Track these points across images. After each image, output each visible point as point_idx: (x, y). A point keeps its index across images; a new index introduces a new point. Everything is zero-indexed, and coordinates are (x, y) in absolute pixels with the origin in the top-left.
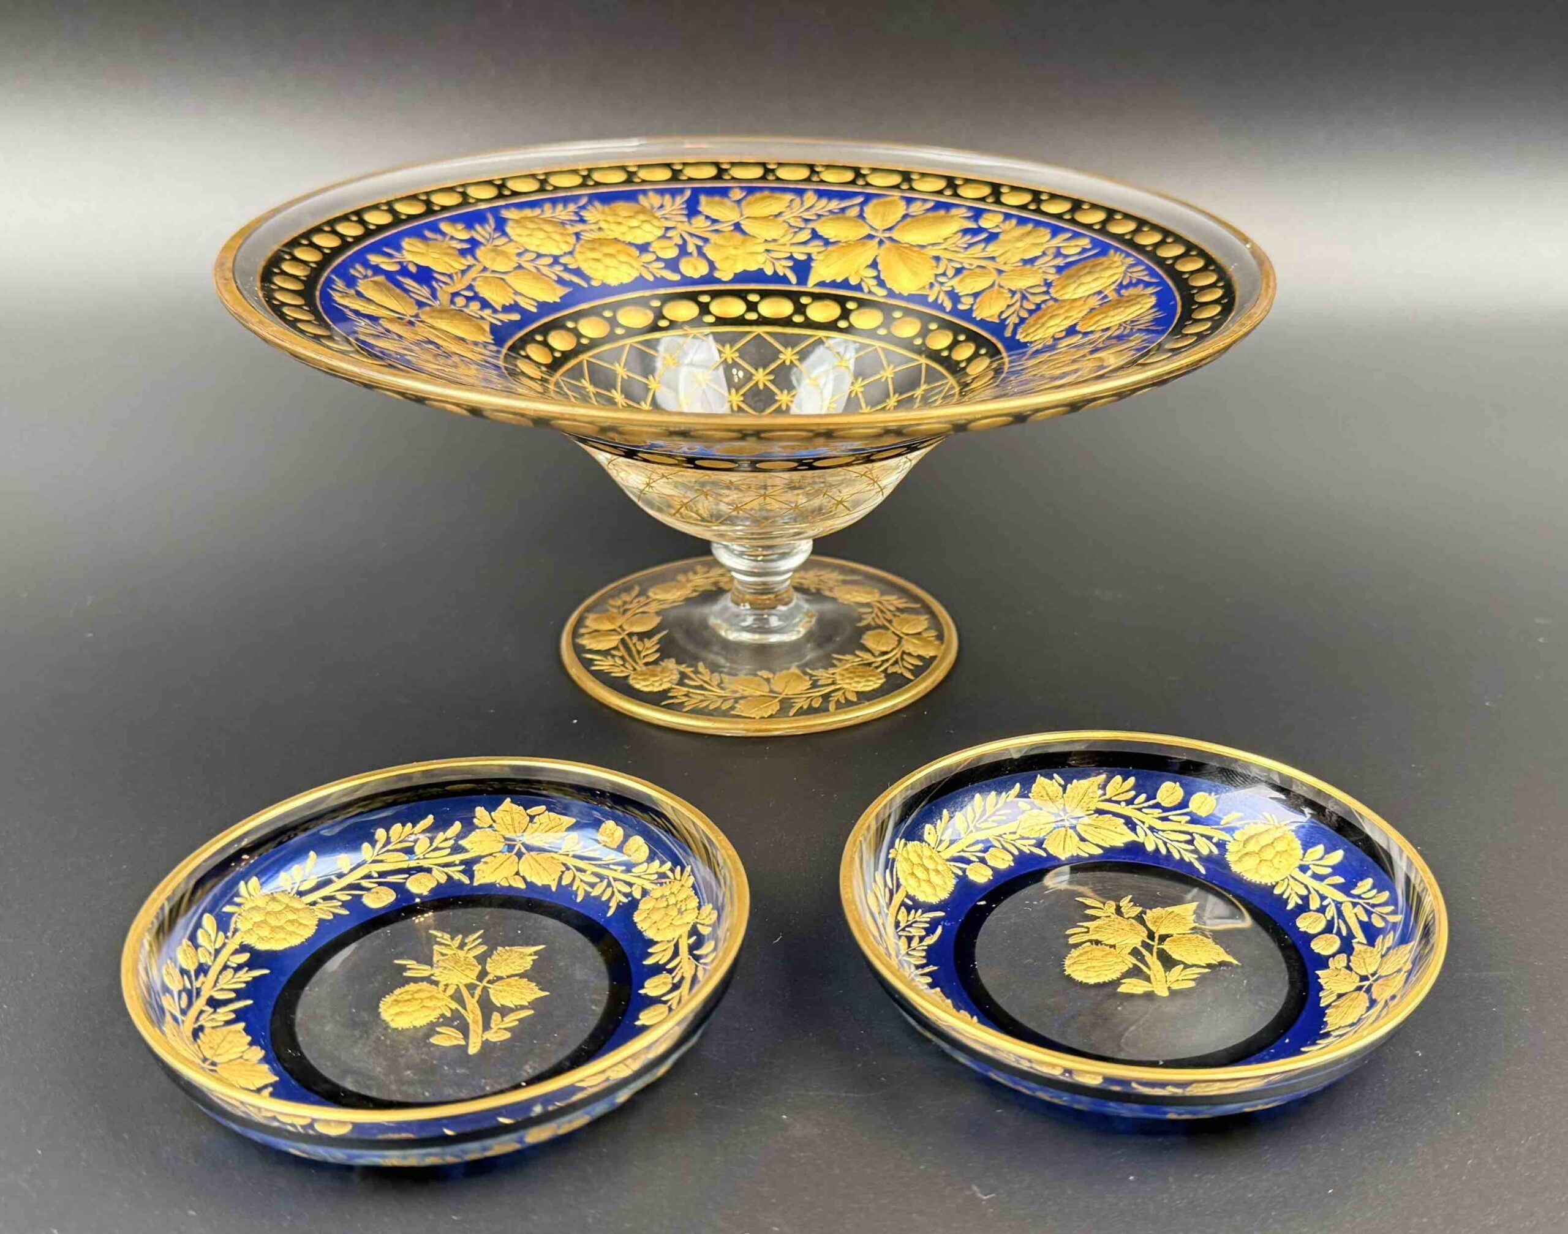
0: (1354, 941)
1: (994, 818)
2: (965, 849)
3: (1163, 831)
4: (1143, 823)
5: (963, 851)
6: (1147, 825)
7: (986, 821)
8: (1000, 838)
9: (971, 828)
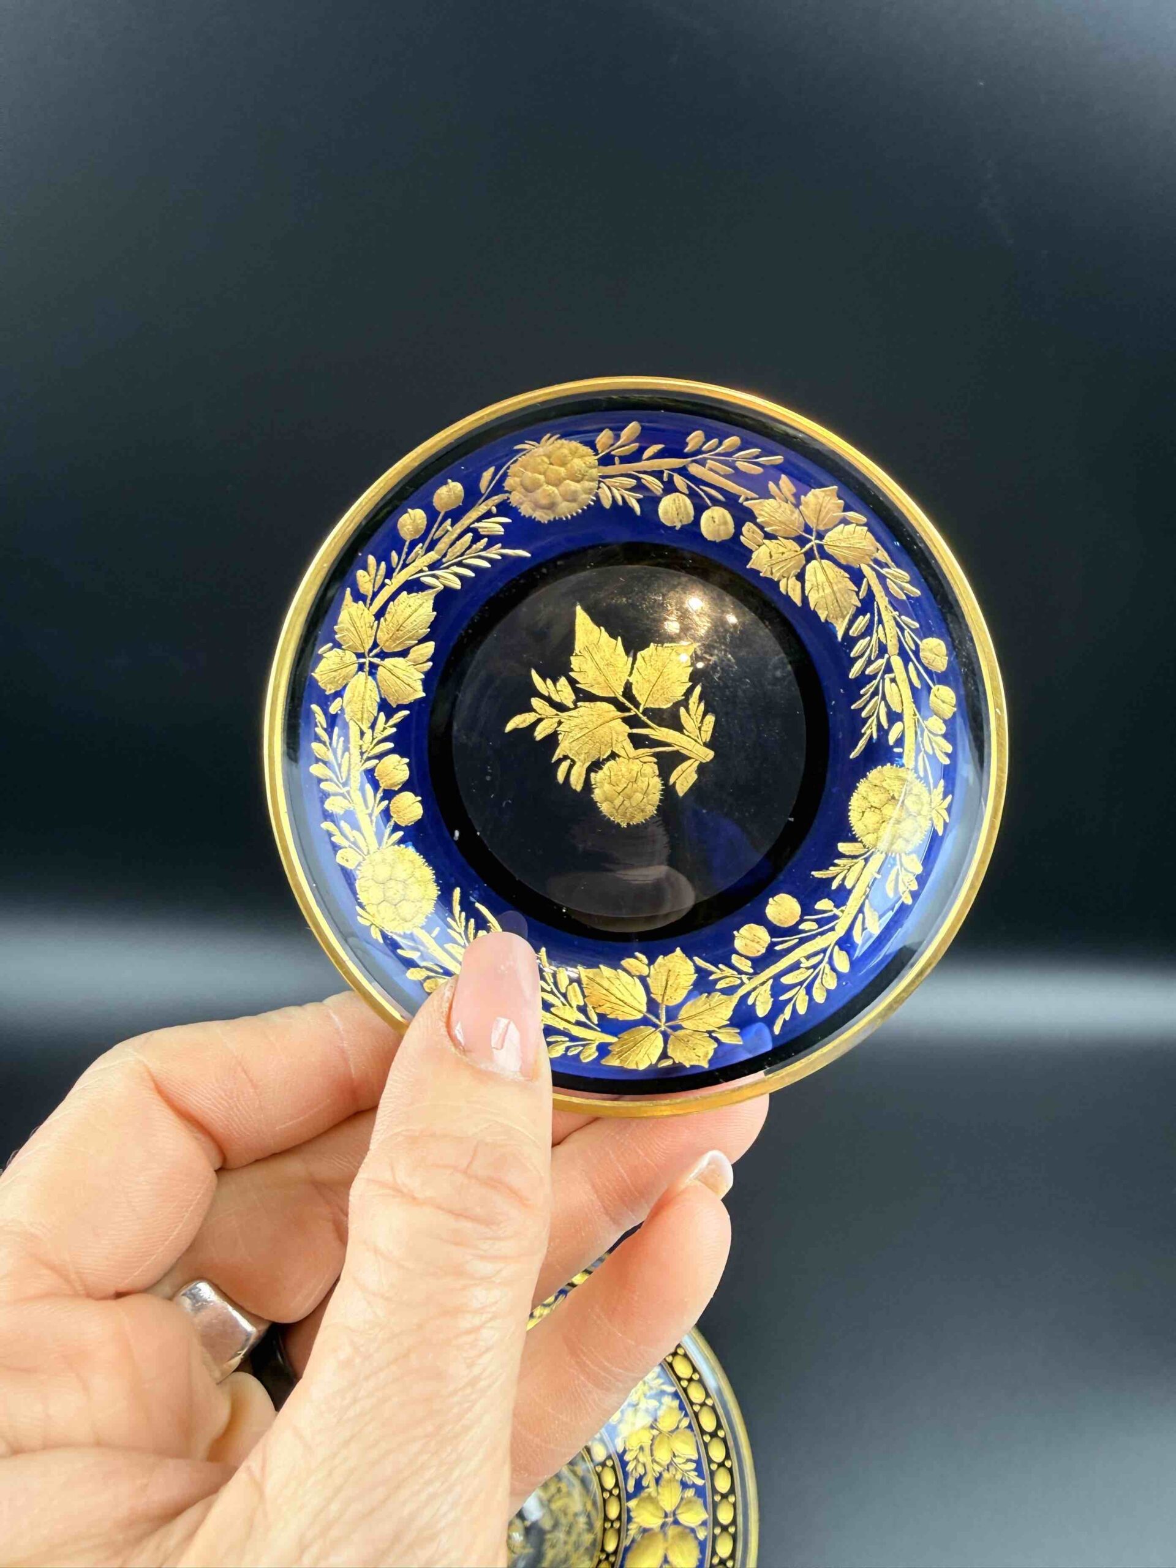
0: (741, 501)
1: (339, 752)
2: (369, 811)
3: (445, 556)
4: (421, 571)
5: (370, 815)
6: (426, 569)
7: (340, 766)
8: (365, 756)
9: (344, 790)
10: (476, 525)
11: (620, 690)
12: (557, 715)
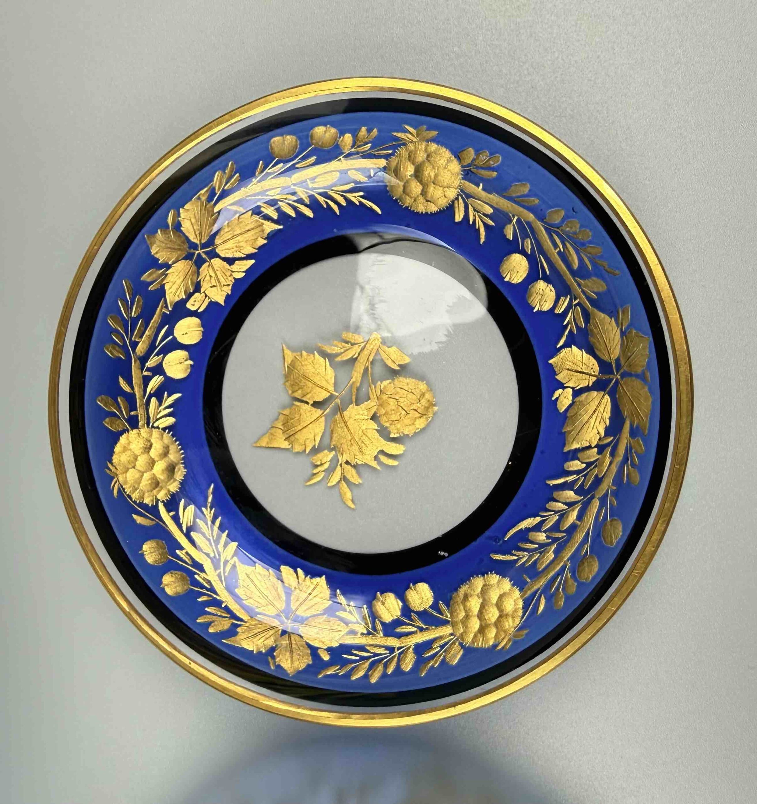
0: (168, 312)
2: (418, 630)
3: (208, 555)
5: (423, 629)
9: (396, 653)
10: (184, 529)
11: (319, 412)
12: (341, 465)
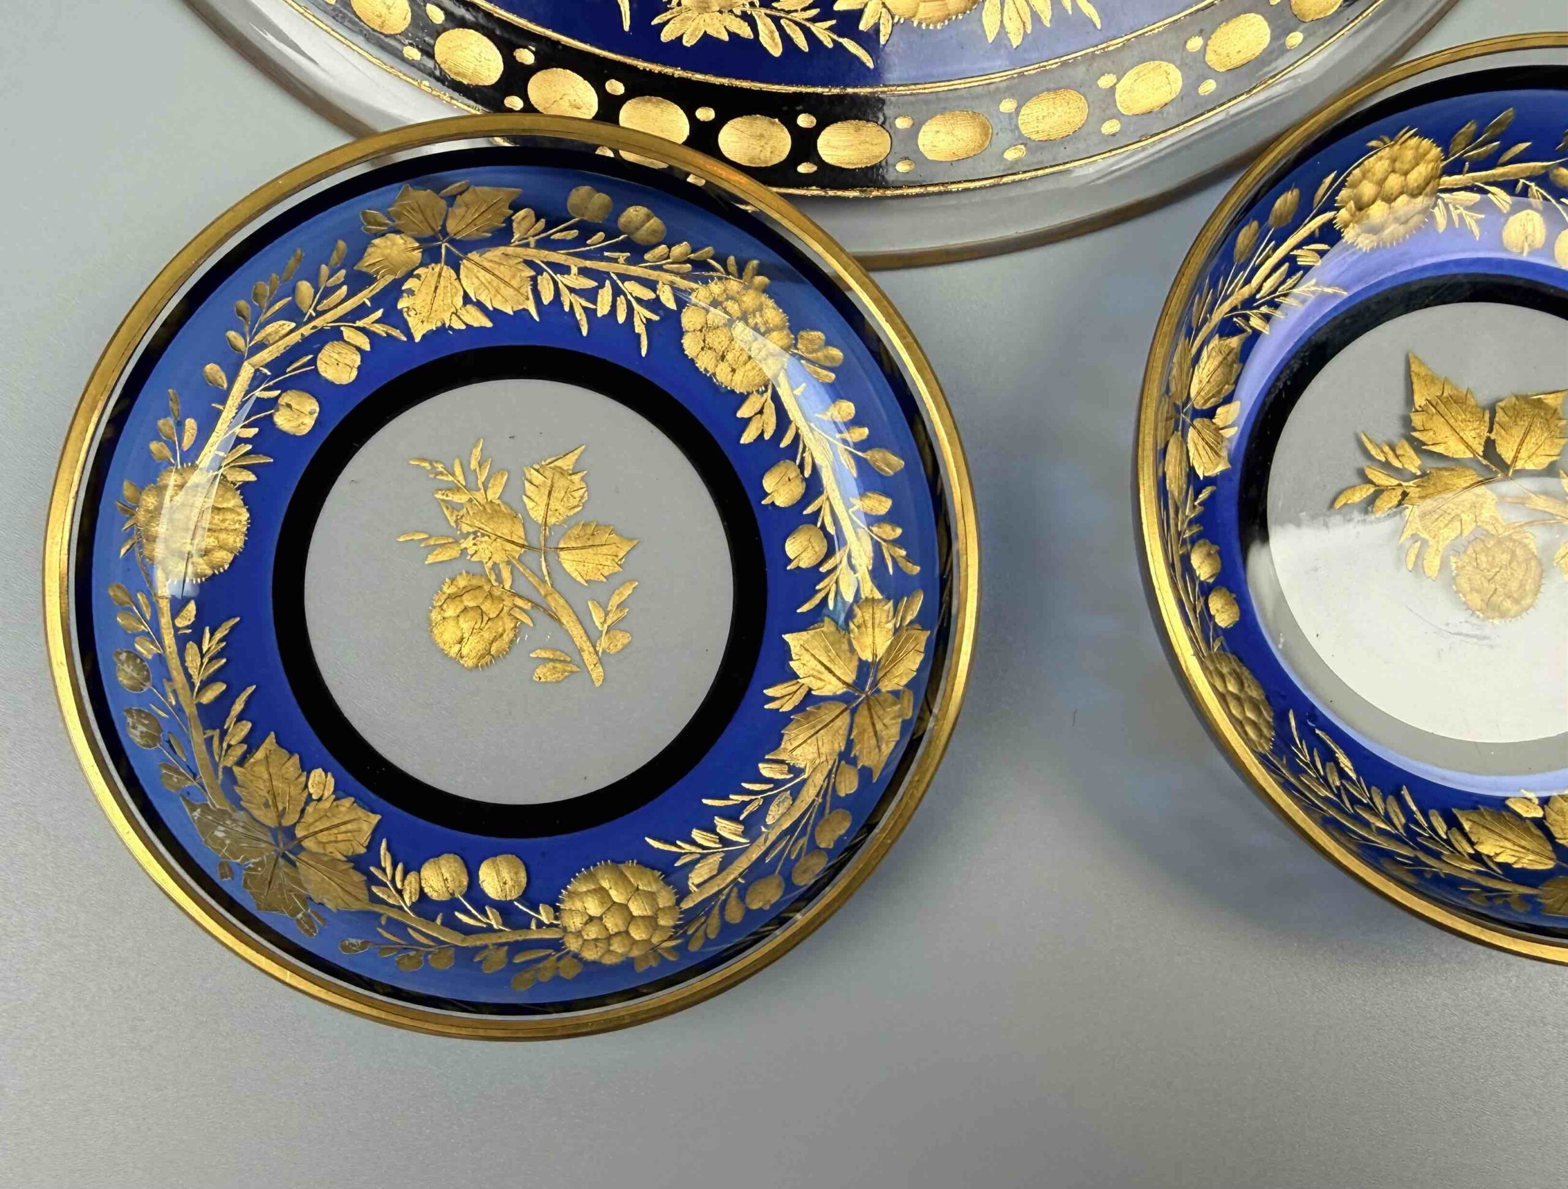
4: (1235, 308)
6: (1240, 306)
10: (1295, 252)
11: (1480, 450)
12: (1400, 485)
